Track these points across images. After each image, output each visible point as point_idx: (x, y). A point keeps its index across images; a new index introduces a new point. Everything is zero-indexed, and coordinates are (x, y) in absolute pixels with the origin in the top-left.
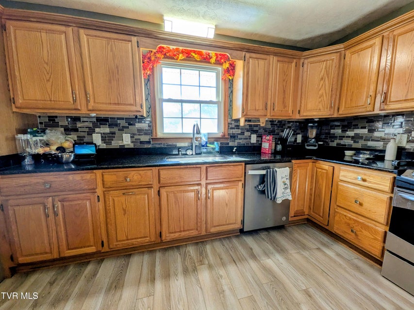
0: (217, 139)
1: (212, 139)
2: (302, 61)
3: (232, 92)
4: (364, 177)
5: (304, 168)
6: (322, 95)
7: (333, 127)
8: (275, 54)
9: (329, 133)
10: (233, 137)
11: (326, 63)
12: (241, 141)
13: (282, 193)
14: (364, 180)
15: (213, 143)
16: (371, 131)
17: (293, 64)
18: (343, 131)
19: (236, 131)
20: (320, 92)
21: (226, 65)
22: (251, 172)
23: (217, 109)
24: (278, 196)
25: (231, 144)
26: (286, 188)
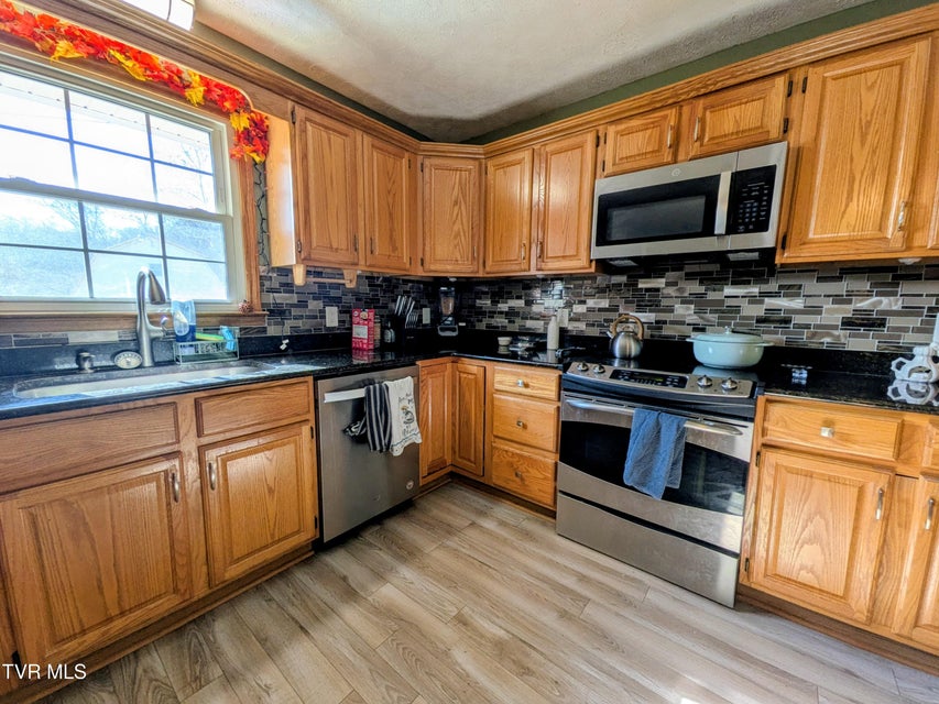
0: (228, 319)
1: (210, 319)
2: (420, 159)
3: (264, 196)
4: (527, 380)
5: (438, 372)
6: (458, 234)
7: (479, 295)
8: (367, 130)
9: (474, 306)
10: (278, 313)
11: (460, 176)
12: (300, 323)
13: (403, 432)
14: (526, 386)
15: (216, 330)
16: (529, 303)
17: (405, 162)
18: (495, 302)
19: (282, 298)
20: (456, 228)
21: (242, 122)
22: (330, 398)
23: (220, 234)
24: (395, 440)
25: (273, 331)
26: (409, 421)
